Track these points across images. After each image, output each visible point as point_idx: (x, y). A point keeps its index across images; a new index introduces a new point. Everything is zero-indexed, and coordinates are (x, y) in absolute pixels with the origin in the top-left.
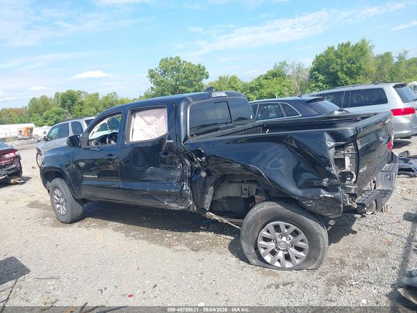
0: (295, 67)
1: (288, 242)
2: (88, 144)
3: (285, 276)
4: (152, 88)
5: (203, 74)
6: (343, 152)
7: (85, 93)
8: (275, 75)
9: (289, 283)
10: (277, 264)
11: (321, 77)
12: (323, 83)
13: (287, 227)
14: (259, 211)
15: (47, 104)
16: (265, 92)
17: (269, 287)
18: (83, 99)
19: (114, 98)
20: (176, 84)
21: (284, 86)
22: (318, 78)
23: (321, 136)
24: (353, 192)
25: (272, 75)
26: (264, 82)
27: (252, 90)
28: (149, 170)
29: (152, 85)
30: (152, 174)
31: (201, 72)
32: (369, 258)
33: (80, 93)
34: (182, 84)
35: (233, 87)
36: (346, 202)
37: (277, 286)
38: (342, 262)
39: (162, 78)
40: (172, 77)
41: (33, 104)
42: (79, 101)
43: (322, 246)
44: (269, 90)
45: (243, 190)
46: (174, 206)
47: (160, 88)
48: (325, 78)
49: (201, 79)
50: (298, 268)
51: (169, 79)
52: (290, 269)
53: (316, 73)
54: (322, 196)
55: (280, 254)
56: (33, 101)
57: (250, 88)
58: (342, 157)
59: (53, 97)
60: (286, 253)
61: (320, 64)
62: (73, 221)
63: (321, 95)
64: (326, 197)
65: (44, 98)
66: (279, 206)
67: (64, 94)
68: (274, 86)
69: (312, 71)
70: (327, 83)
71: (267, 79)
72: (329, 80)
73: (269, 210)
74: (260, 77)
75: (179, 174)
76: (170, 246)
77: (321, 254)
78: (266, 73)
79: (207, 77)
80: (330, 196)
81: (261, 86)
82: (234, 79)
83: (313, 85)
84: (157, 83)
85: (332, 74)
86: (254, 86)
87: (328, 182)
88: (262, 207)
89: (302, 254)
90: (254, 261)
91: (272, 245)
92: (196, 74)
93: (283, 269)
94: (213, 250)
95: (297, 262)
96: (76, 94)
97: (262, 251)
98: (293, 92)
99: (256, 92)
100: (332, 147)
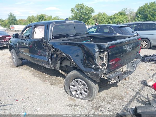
0: (130, 11)
1: (81, 88)
2: (22, 38)
3: (78, 101)
4: (72, 15)
5: (92, 11)
6: (103, 54)
7: (47, 16)
8: (121, 14)
9: (77, 105)
10: (77, 96)
11: (140, 16)
12: (141, 18)
13: (81, 82)
14: (71, 74)
15: (34, 19)
16: (116, 20)
17: (68, 105)
18: (47, 18)
19: (58, 18)
20: (81, 15)
21: (124, 19)
22: (139, 16)
23: (93, 46)
24: (104, 72)
25: (120, 13)
26: (116, 16)
27: (111, 19)
28: (39, 51)
29: (72, 14)
30: (40, 52)
31: (91, 10)
32: (115, 99)
33: (45, 15)
34: (84, 15)
35: (103, 17)
36: (102, 76)
37: (72, 106)
38: (104, 99)
39: (76, 12)
40: (80, 12)
41: (29, 18)
42: (45, 18)
43: (94, 92)
44: (118, 20)
45: (71, 63)
46: (46, 66)
47: (75, 16)
48: (142, 16)
49: (91, 13)
50: (84, 99)
51: (79, 13)
52: (81, 99)
53: (139, 14)
54: (92, 72)
55: (78, 92)
56: (29, 17)
57: (111, 18)
58: (102, 56)
59: (36, 16)
60: (80, 92)
61: (140, 10)
62: (18, 66)
63: (127, 25)
64: (94, 73)
65: (33, 16)
66: (78, 73)
67: (40, 15)
68: (120, 18)
69: (137, 13)
70: (142, 19)
71: (118, 15)
72: (143, 17)
73: (75, 74)
74: (115, 14)
75: (48, 54)
76: (44, 81)
77: (93, 95)
78: (118, 13)
79: (94, 13)
80: (95, 72)
81: (115, 18)
82: (104, 14)
83: (137, 19)
84: (74, 14)
85: (145, 15)
86: (112, 17)
87: (95, 67)
88: (72, 72)
89: (86, 94)
90: (69, 93)
91: (75, 88)
92: (89, 11)
93: (79, 98)
94: (58, 85)
95: (84, 96)
96: (44, 16)
97: (71, 90)
98: (128, 21)
99: (113, 20)
100: (97, 52)
